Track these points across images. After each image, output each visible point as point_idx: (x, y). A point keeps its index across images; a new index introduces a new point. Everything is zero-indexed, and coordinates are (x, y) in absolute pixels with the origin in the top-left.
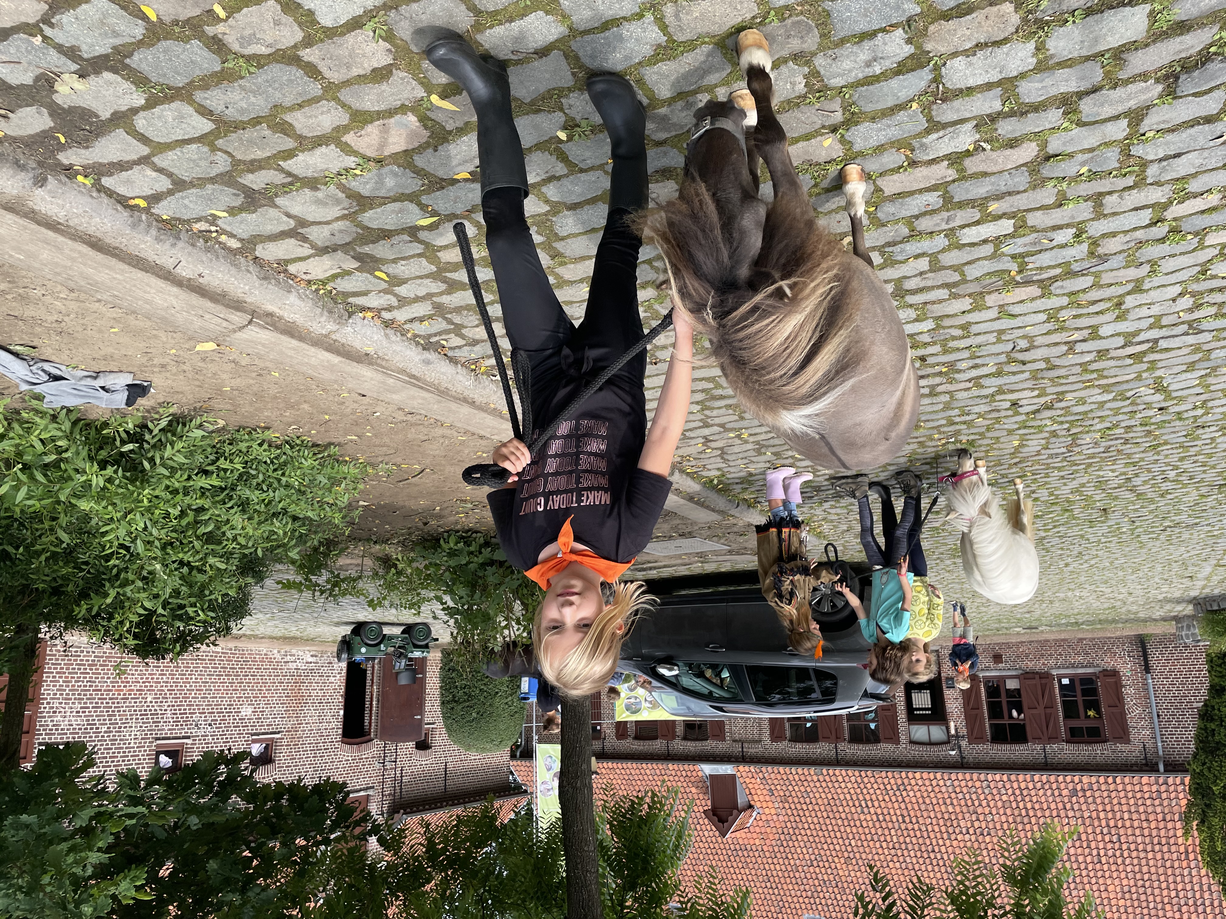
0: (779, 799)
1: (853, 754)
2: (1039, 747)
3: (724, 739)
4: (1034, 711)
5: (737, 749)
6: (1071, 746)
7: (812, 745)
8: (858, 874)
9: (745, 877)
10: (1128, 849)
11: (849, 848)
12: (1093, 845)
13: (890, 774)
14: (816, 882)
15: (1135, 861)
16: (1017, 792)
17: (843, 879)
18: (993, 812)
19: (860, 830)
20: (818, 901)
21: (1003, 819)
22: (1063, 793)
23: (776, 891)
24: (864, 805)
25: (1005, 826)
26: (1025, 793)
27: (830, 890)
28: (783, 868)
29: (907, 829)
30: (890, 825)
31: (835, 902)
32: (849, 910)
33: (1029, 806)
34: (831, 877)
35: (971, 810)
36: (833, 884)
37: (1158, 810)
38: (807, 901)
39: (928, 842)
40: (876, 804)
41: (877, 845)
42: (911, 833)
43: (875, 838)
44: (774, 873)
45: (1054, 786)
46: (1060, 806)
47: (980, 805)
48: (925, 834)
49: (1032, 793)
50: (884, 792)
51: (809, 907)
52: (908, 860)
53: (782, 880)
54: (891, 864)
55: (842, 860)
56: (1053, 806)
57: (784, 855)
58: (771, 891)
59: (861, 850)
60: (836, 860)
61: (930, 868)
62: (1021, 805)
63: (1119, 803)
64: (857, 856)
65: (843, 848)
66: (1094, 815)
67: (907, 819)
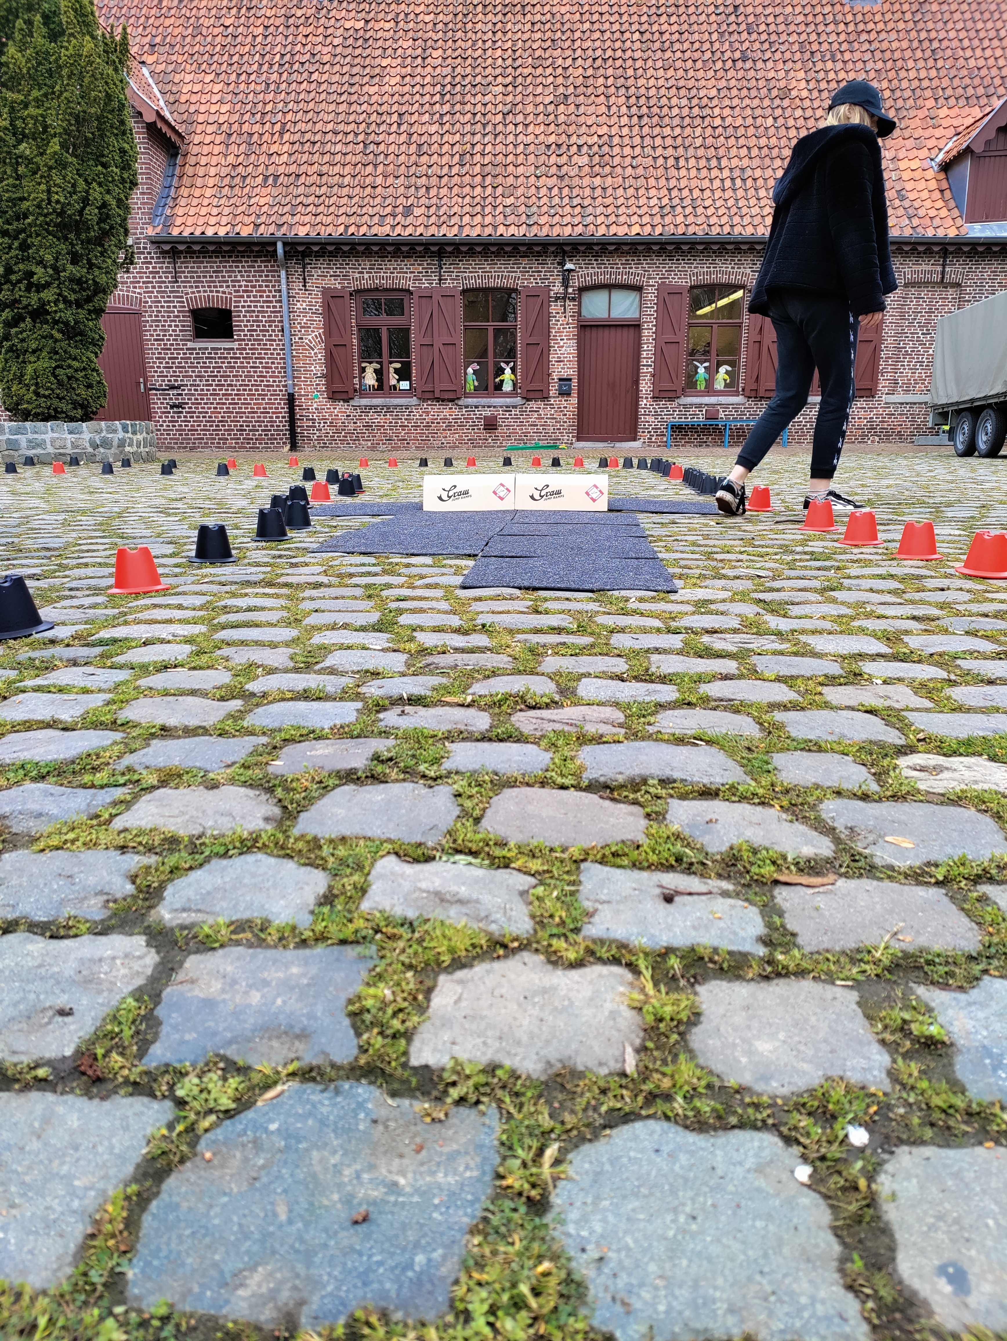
2: (448, 283)
6: (402, 284)
8: (771, 74)
9: (978, 53)
10: (356, 134)
11: (778, 112)
12: (404, 138)
13: (681, 230)
14: (847, 56)
15: (352, 118)
16: (488, 210)
17: (799, 65)
18: (533, 179)
19: (752, 142)
20: (851, 27)
21: (521, 170)
22: (423, 210)
23: (923, 35)
24: (738, 182)
25: (521, 159)
26: (478, 208)
27: (825, 46)
28: (903, 74)
29: (675, 148)
30: (701, 152)
31: (821, 28)
32: (800, 18)
33: (478, 190)
34: (819, 66)
35: (566, 181)
36: (818, 56)
37: (301, 190)
38: (871, 26)
39: (646, 130)
40: (717, 183)
41: (729, 121)
42: (669, 141)
43: (730, 131)
44: (921, 64)
45: (433, 219)
46: (433, 192)
47: (550, 189)
48: (647, 141)
49: (467, 209)
50: (699, 202)
51: (868, 17)
52: (684, 102)
53: (908, 54)
54: (714, 92)
55: (794, 93)
56: (444, 191)
57: (898, 94)
58: (933, 34)
59: (758, 112)
60: (805, 94)
61: (653, 92)
62: (489, 190)
63: (350, 197)
64: (767, 102)
65: (788, 112)
66: (390, 180)
67: (671, 162)
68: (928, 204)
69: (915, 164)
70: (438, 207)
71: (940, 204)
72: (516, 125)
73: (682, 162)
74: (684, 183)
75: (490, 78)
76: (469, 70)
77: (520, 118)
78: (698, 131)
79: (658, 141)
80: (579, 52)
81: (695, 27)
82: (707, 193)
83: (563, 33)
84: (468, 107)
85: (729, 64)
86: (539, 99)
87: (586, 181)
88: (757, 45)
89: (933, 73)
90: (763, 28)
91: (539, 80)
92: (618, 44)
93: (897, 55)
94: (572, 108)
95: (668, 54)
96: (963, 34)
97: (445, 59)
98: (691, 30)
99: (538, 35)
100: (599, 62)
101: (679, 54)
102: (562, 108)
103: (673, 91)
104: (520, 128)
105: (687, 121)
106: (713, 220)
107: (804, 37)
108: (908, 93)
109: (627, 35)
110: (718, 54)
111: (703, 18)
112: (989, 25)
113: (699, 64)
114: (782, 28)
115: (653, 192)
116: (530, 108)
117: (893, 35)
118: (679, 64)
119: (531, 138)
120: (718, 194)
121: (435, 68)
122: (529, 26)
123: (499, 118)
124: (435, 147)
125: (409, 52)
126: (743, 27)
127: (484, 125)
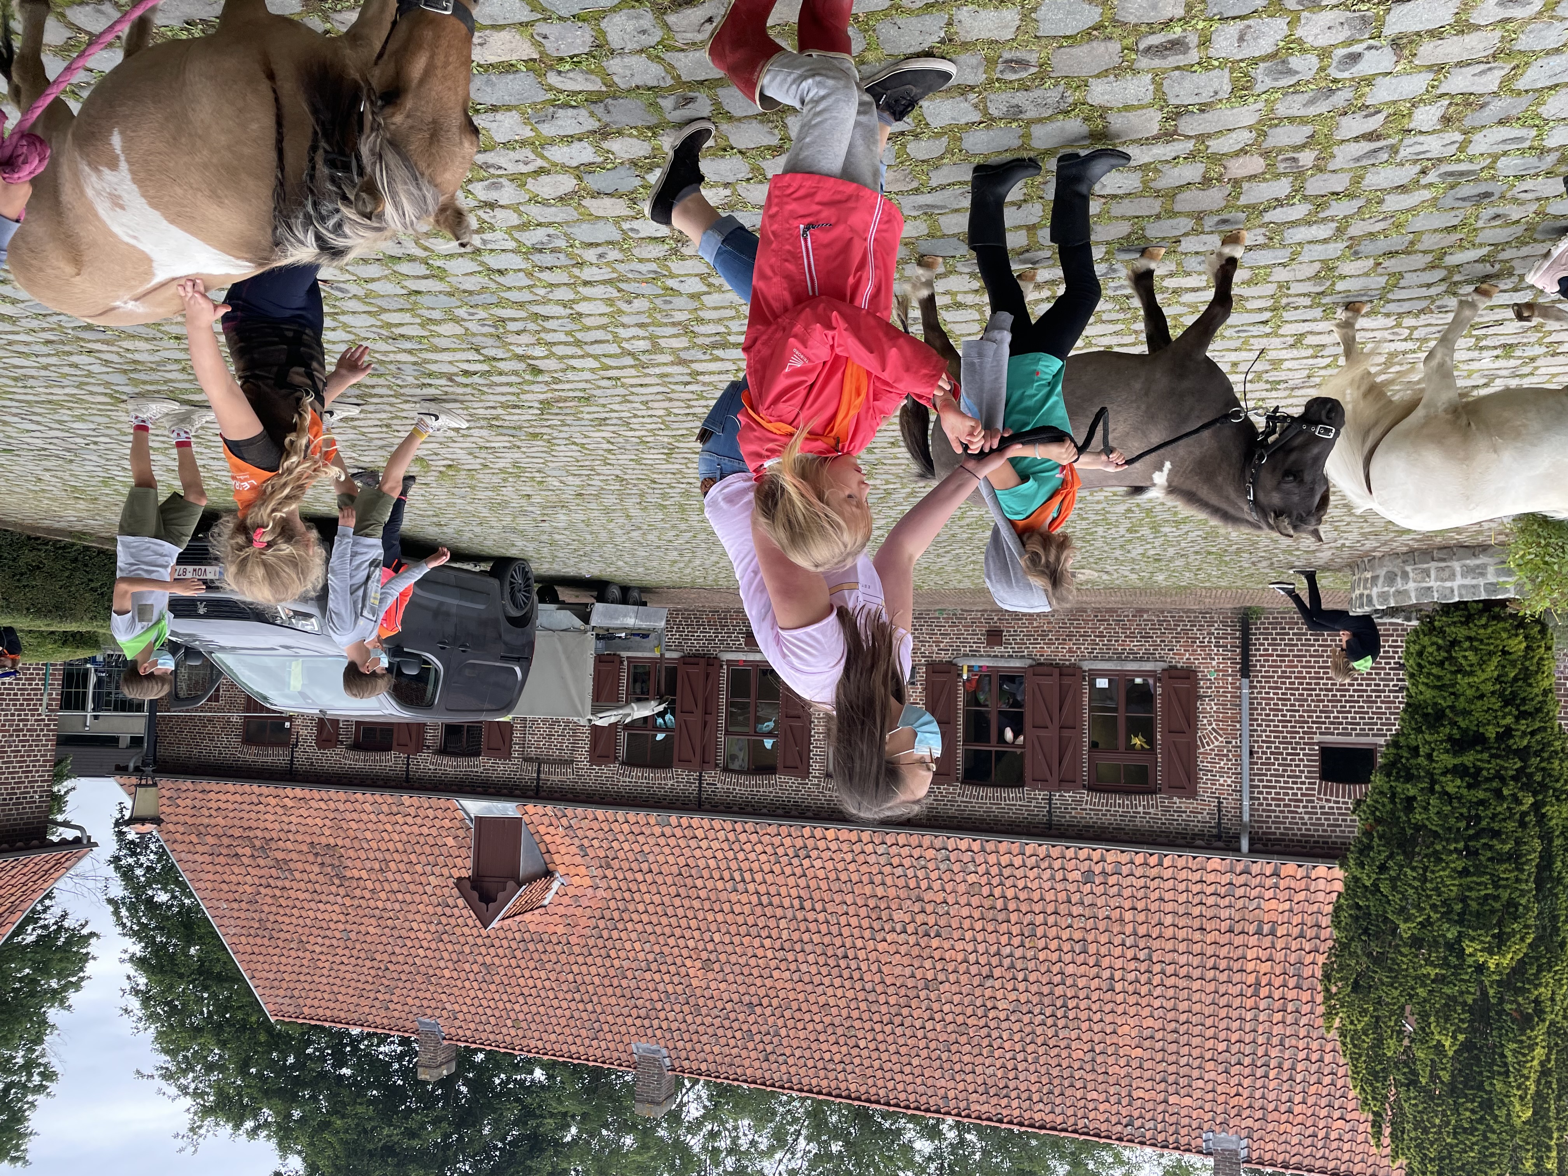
0: (596, 863)
1: (728, 792)
2: (1041, 795)
3: (508, 756)
4: (1042, 733)
5: (529, 773)
6: (1096, 798)
7: (659, 773)
8: (723, 986)
9: (539, 983)
10: (1163, 972)
11: (710, 946)
12: (1105, 962)
13: (784, 830)
14: (655, 996)
15: (1171, 993)
16: (994, 871)
17: (698, 992)
18: (951, 900)
19: (730, 918)
20: (656, 1023)
21: (965, 912)
22: (1071, 876)
23: (590, 1007)
24: (738, 878)
25: (966, 924)
26: (1007, 872)
27: (677, 1008)
28: (602, 971)
29: (806, 920)
30: (779, 912)
31: (683, 1027)
32: (704, 1039)
33: (1010, 893)
34: (679, 989)
35: (914, 894)
36: (682, 999)
37: (1224, 914)
38: (638, 1022)
39: (838, 942)
40: (758, 877)
41: (757, 942)
42: (813, 927)
43: (754, 931)
44: (587, 979)
45: (1057, 865)
46: (1062, 896)
47: (930, 888)
48: (835, 930)
49: (1019, 873)
50: (772, 858)
51: (641, 1031)
52: (804, 968)
53: (600, 990)
54: (776, 974)
55: (698, 964)
56: (1050, 896)
57: (603, 952)
58: (581, 1006)
59: (729, 949)
60: (688, 963)
61: (837, 982)
62: (997, 892)
63: (1161, 899)
64: (723, 958)
65: (701, 945)
66: (1115, 915)
67: (808, 905)
68: (559, 841)
69: (576, 881)
70: (1052, 878)
71: (547, 838)
72: (977, 963)
73: (796, 903)
74: (791, 881)
75: (1013, 1018)
76: (1039, 1030)
77: (974, 970)
78: (785, 935)
79: (824, 928)
80: (920, 1034)
81: (805, 1044)
82: (766, 867)
83: (940, 1058)
84: (1034, 988)
85: (765, 1002)
86: (955, 988)
87: (892, 892)
88: (741, 1017)
89: (575, 968)
90: (738, 1035)
91: (958, 1010)
92: (880, 1037)
93: (610, 991)
94: (919, 974)
95: (827, 1020)
96: (555, 1003)
97: (1068, 1047)
98: (808, 1042)
99: (966, 1059)
100: (897, 1020)
101: (817, 1018)
102: (930, 975)
103: (817, 980)
104: (972, 958)
105: (798, 947)
106: (754, 838)
107: (698, 1020)
108: (595, 952)
109: (872, 1046)
110: (778, 1013)
111: (798, 1053)
112: (534, 1009)
113: (795, 1005)
114: (720, 1032)
115: (821, 874)
116: (964, 979)
117: (616, 1010)
118: (815, 1009)
119: (959, 946)
120: (755, 866)
121: (1079, 1038)
122: (979, 1070)
123: (997, 973)
124: (1066, 947)
125: (1111, 1060)
126: (757, 1038)
127: (1012, 967)
